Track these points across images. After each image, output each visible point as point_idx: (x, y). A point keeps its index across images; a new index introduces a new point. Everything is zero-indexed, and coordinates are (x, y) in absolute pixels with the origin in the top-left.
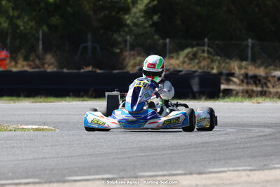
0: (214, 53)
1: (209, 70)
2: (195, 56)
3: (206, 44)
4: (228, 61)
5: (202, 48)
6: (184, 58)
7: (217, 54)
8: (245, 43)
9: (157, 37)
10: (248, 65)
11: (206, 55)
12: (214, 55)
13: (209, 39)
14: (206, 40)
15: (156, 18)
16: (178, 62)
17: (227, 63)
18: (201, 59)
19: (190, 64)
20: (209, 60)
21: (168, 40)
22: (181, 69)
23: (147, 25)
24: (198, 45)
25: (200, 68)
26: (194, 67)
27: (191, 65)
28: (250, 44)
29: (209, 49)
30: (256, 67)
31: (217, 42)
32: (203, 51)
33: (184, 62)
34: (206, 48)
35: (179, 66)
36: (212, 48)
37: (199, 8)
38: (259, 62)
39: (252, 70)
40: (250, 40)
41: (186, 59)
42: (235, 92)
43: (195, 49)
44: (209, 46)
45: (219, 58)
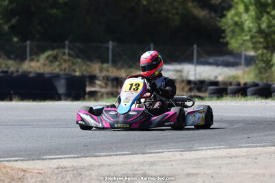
0: (75, 55)
1: (70, 72)
2: (55, 58)
3: (67, 47)
4: (89, 63)
5: (62, 50)
6: (45, 60)
7: (78, 56)
8: (105, 45)
9: (15, 39)
10: (109, 67)
11: (66, 57)
12: (75, 58)
13: (70, 42)
14: (67, 42)
15: (14, 21)
16: (38, 64)
17: (88, 65)
18: (62, 61)
19: (51, 66)
20: (70, 63)
21: (28, 43)
22: (42, 71)
23: (6, 27)
24: (58, 47)
25: (61, 70)
26: (55, 69)
27: (52, 68)
28: (110, 47)
29: (70, 52)
30: (117, 69)
31: (78, 44)
32: (64, 54)
33: (45, 65)
34: (67, 51)
35: (39, 68)
36: (72, 50)
37: (55, 11)
38: (119, 65)
39: (114, 72)
40: (111, 43)
41: (47, 62)
42: (99, 94)
43: (55, 52)
44: (69, 48)
45: (80, 60)
